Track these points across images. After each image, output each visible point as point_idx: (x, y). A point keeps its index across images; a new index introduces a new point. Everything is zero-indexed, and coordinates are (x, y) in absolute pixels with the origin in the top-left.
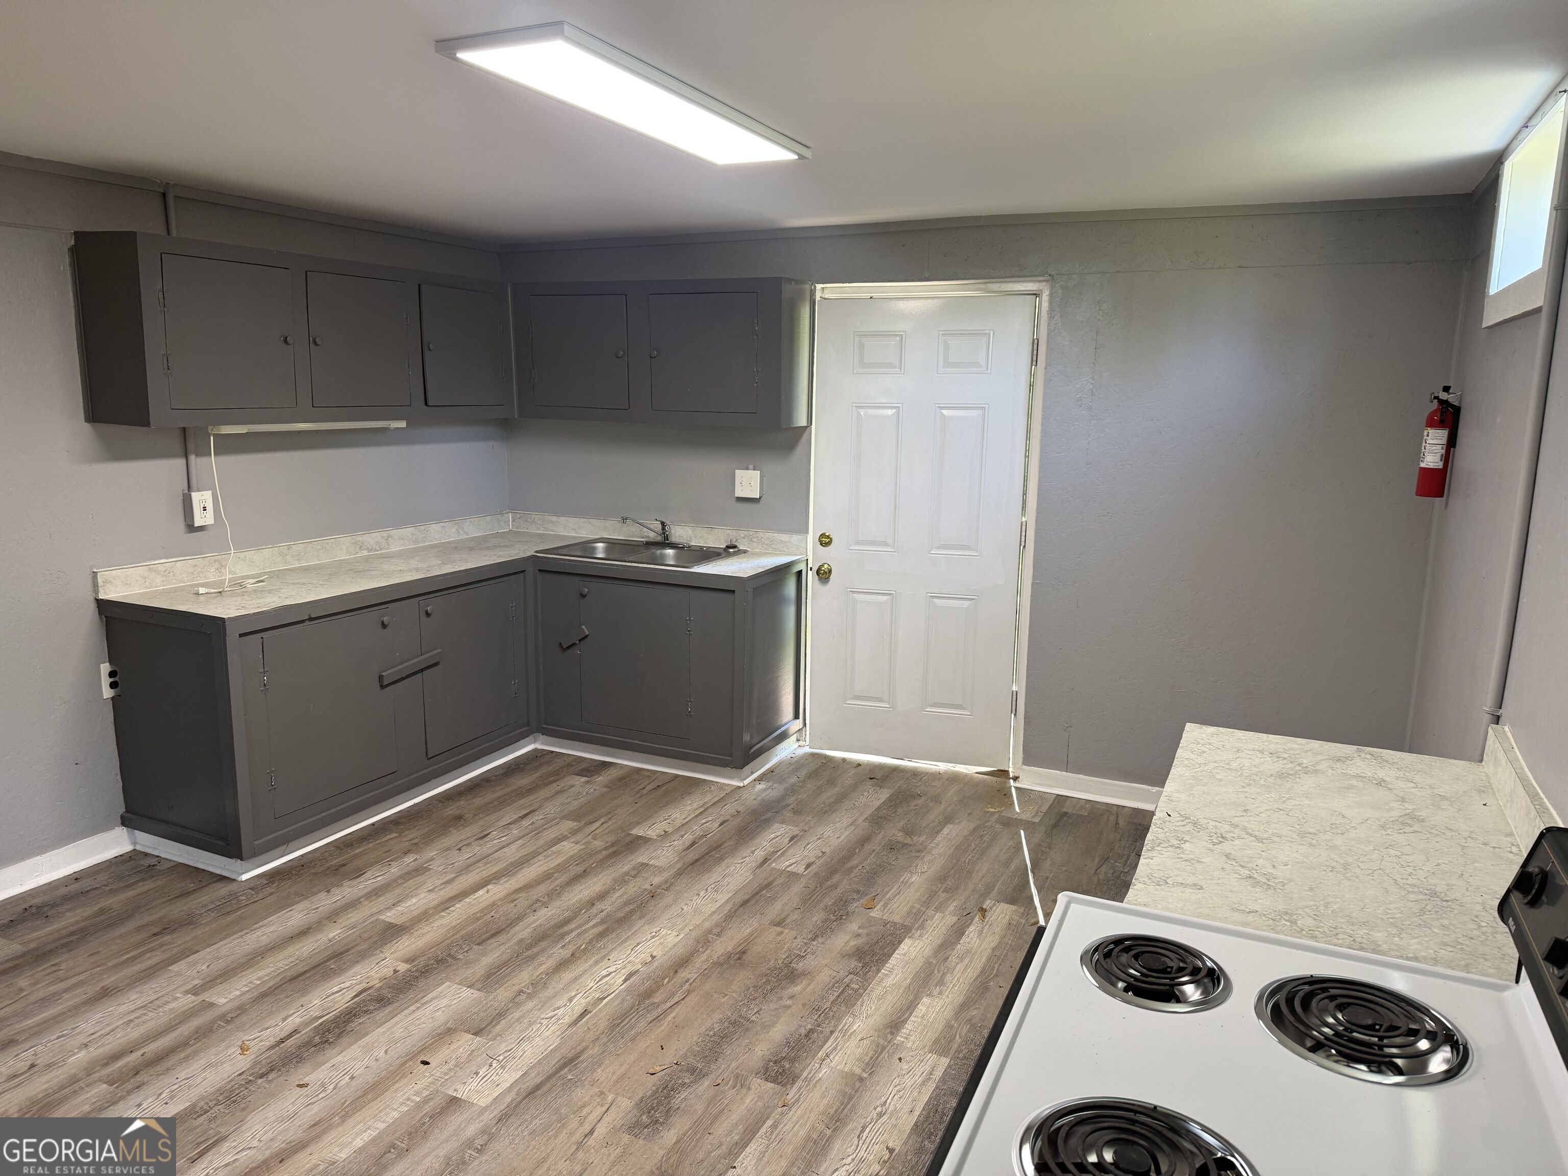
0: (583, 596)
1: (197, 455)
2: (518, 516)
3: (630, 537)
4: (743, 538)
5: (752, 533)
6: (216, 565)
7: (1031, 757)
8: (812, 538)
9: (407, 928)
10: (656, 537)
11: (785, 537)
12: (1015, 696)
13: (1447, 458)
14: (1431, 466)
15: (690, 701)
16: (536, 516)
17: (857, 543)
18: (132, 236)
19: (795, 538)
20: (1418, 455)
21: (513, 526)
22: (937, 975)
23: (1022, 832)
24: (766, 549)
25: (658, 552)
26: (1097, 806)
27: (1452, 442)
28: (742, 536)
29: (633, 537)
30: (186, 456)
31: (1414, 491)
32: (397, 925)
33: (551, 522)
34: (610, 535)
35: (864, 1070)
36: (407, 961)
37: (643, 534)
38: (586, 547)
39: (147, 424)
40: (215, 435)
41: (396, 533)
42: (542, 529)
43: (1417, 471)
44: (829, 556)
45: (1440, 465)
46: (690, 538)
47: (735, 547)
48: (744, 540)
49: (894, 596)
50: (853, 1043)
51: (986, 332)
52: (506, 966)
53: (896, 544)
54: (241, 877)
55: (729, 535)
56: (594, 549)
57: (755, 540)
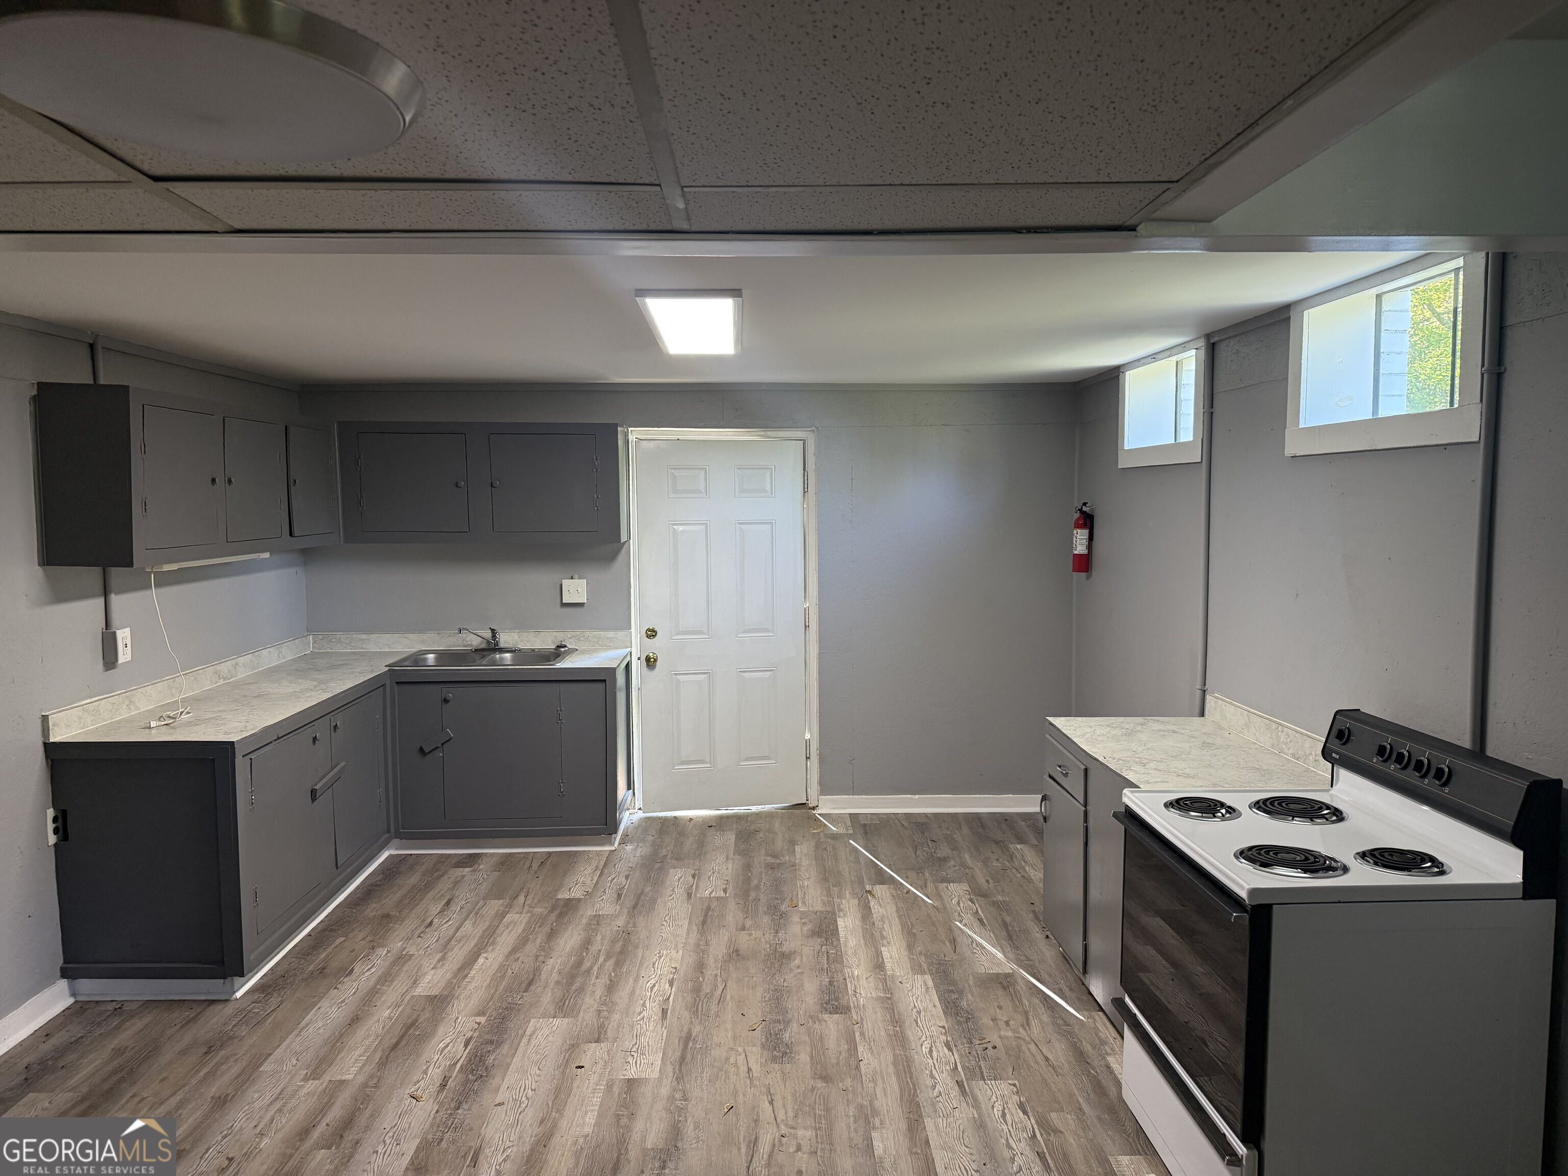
0: (446, 701)
1: (116, 594)
2: (321, 637)
3: (452, 647)
4: (570, 638)
5: (578, 633)
6: (127, 702)
7: (826, 788)
8: (636, 632)
9: (447, 996)
10: (481, 644)
11: (611, 634)
12: (808, 744)
13: (1090, 547)
14: (1082, 552)
15: (562, 782)
16: (341, 636)
17: (678, 634)
18: (126, 389)
19: (620, 634)
20: (1071, 546)
21: (313, 647)
22: (877, 935)
23: (851, 841)
24: (593, 646)
25: (498, 656)
26: (880, 816)
27: (1091, 538)
28: (569, 636)
29: (454, 647)
30: (106, 594)
31: (1071, 569)
32: (436, 996)
33: (360, 640)
34: (428, 647)
35: (885, 994)
36: (481, 1013)
37: (466, 643)
38: (417, 658)
39: (131, 564)
40: (155, 573)
41: (241, 660)
42: (349, 647)
43: (1072, 556)
44: (655, 647)
45: (1086, 552)
46: (516, 642)
47: (565, 646)
48: (571, 640)
49: (711, 674)
50: (863, 982)
51: (770, 467)
52: (566, 999)
53: (710, 632)
54: (234, 996)
55: (556, 637)
56: (425, 659)
57: (582, 639)
